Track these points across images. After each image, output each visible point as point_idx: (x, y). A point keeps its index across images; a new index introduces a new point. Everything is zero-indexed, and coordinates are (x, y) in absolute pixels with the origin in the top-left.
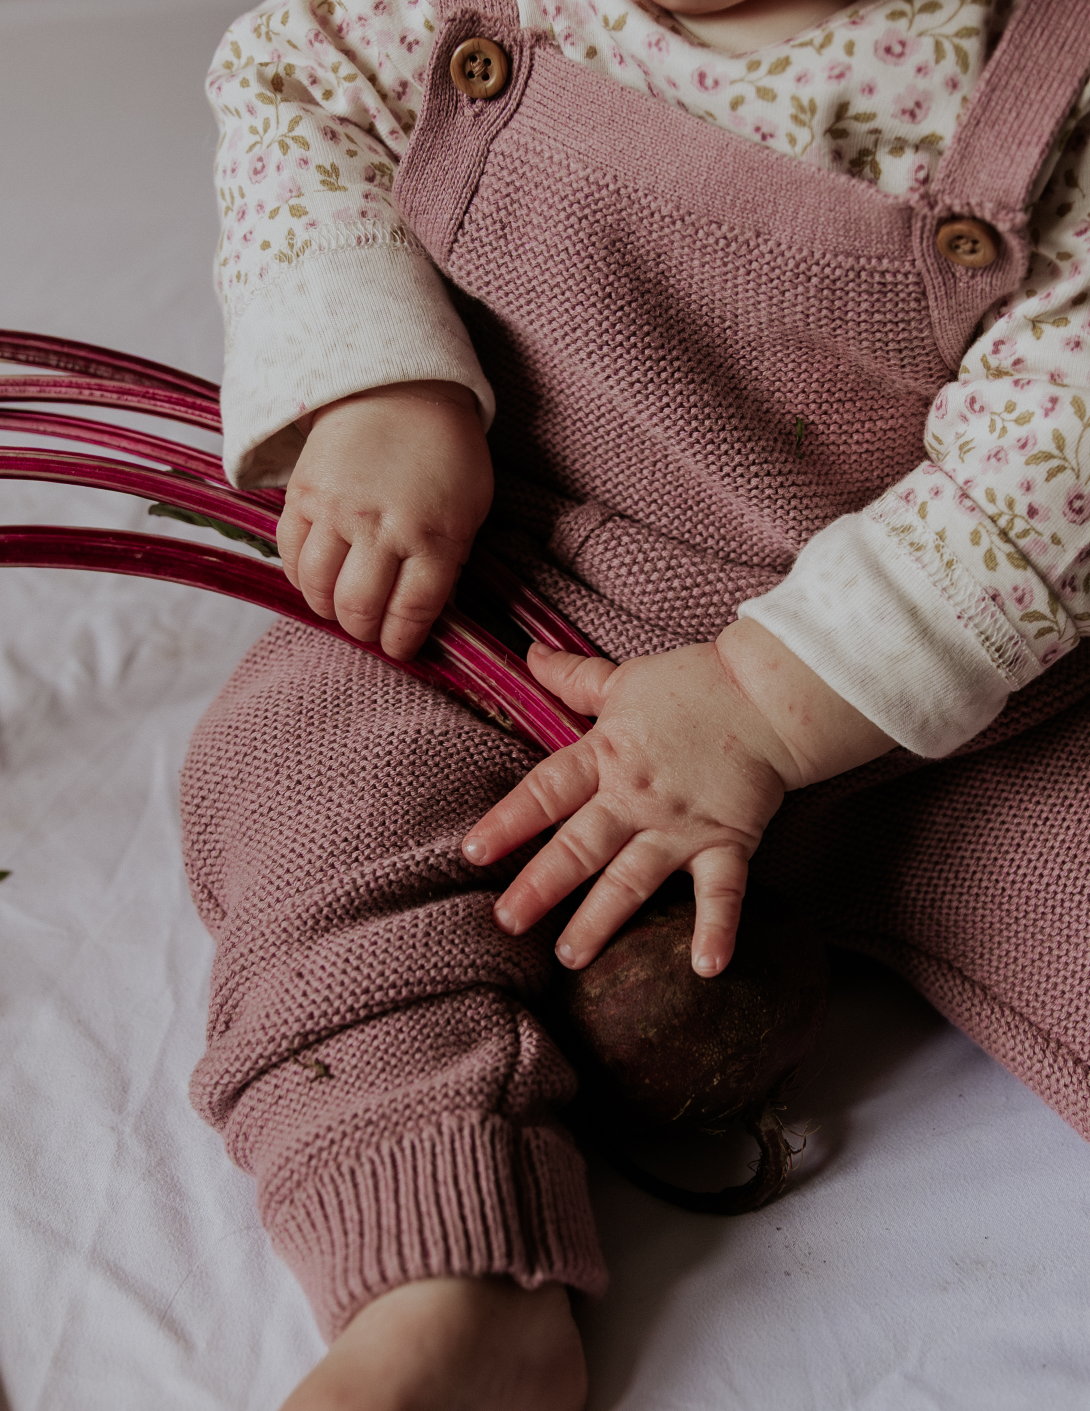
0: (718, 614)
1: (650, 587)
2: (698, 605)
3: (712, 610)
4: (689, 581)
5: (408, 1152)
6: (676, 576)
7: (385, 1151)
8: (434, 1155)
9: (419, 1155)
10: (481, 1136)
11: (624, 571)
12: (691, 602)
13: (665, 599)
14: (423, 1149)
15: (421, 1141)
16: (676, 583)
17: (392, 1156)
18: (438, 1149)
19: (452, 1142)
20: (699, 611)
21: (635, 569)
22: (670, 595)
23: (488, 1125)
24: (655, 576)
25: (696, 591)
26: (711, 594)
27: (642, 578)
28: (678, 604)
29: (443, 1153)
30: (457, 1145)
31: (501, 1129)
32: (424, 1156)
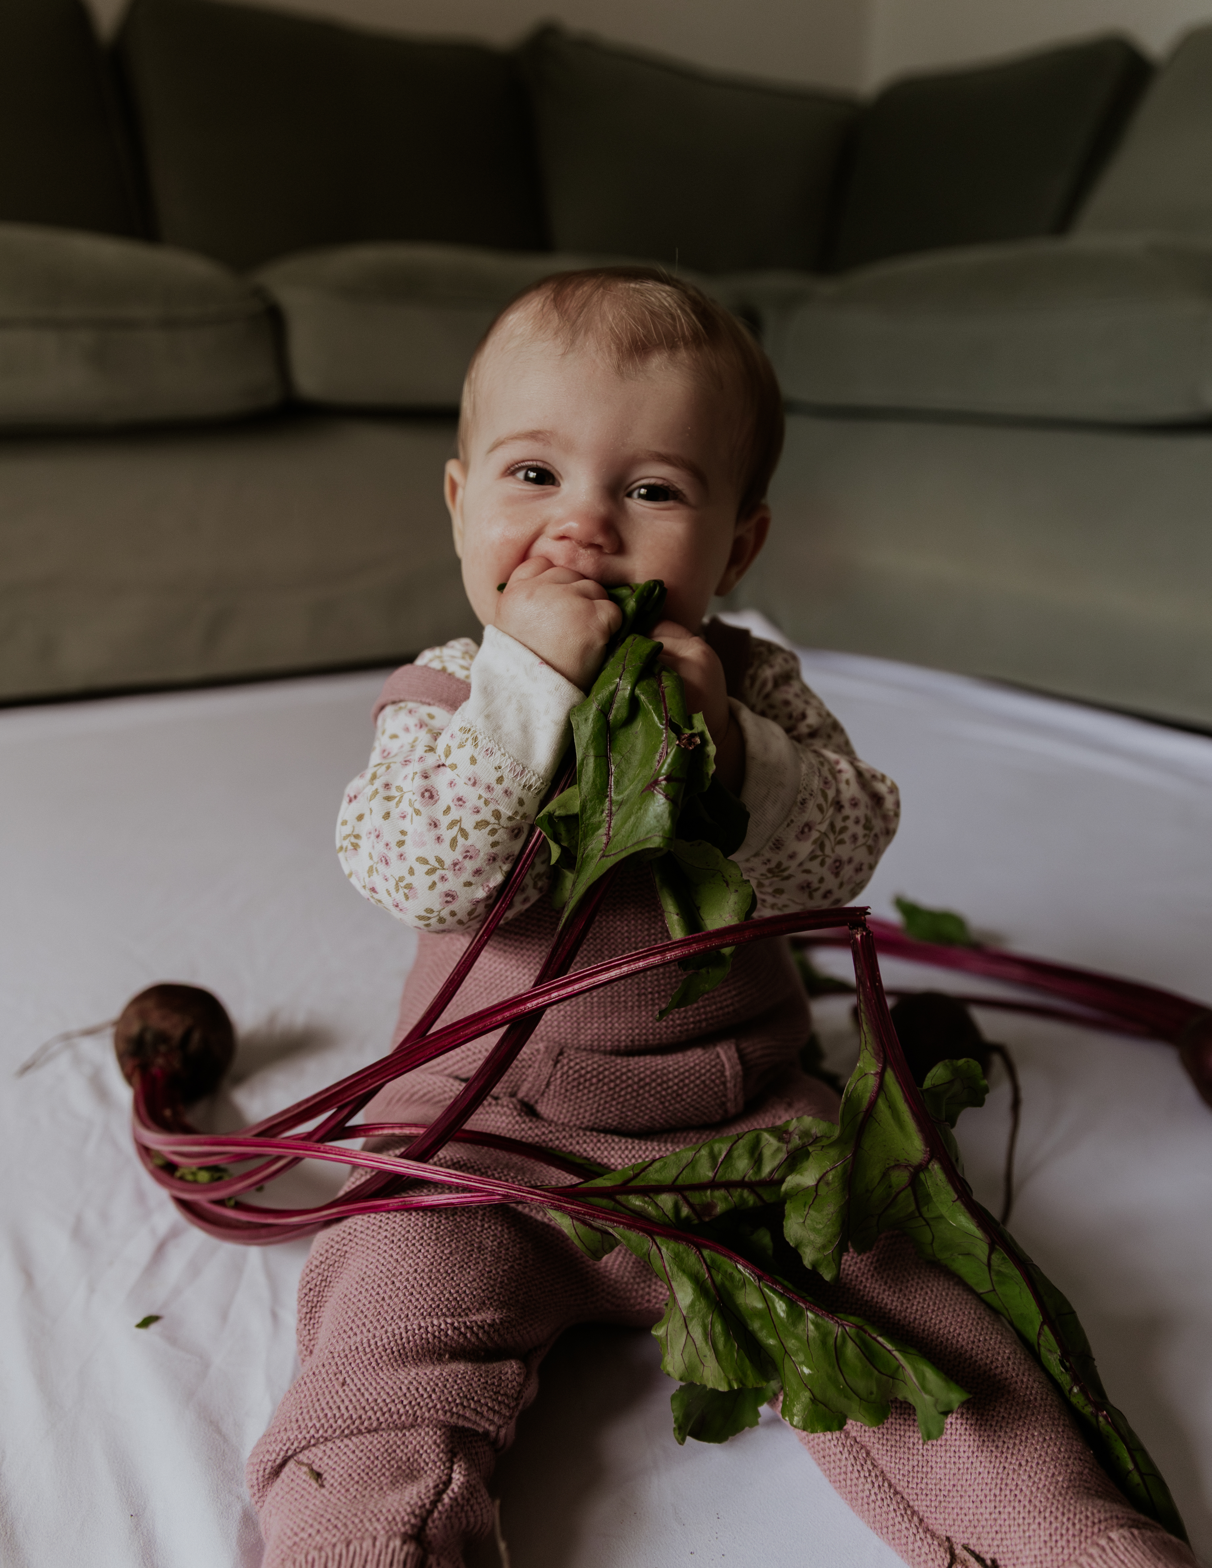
0: (633, 1097)
1: (591, 1095)
2: (620, 1096)
3: (628, 1097)
4: (612, 1085)
5: (351, 1554)
6: (604, 1084)
7: (337, 1551)
8: (366, 1561)
9: (357, 1559)
10: (399, 1555)
11: (575, 1090)
12: (616, 1096)
13: (601, 1099)
14: (361, 1555)
15: (361, 1548)
16: (605, 1088)
17: (341, 1556)
18: (370, 1558)
19: (380, 1555)
20: (621, 1099)
21: (581, 1087)
22: (603, 1095)
23: (405, 1548)
24: (592, 1088)
25: (617, 1089)
26: (627, 1087)
27: (586, 1091)
28: (609, 1099)
29: (372, 1561)
30: (382, 1558)
31: (413, 1554)
32: (360, 1560)
